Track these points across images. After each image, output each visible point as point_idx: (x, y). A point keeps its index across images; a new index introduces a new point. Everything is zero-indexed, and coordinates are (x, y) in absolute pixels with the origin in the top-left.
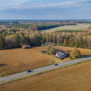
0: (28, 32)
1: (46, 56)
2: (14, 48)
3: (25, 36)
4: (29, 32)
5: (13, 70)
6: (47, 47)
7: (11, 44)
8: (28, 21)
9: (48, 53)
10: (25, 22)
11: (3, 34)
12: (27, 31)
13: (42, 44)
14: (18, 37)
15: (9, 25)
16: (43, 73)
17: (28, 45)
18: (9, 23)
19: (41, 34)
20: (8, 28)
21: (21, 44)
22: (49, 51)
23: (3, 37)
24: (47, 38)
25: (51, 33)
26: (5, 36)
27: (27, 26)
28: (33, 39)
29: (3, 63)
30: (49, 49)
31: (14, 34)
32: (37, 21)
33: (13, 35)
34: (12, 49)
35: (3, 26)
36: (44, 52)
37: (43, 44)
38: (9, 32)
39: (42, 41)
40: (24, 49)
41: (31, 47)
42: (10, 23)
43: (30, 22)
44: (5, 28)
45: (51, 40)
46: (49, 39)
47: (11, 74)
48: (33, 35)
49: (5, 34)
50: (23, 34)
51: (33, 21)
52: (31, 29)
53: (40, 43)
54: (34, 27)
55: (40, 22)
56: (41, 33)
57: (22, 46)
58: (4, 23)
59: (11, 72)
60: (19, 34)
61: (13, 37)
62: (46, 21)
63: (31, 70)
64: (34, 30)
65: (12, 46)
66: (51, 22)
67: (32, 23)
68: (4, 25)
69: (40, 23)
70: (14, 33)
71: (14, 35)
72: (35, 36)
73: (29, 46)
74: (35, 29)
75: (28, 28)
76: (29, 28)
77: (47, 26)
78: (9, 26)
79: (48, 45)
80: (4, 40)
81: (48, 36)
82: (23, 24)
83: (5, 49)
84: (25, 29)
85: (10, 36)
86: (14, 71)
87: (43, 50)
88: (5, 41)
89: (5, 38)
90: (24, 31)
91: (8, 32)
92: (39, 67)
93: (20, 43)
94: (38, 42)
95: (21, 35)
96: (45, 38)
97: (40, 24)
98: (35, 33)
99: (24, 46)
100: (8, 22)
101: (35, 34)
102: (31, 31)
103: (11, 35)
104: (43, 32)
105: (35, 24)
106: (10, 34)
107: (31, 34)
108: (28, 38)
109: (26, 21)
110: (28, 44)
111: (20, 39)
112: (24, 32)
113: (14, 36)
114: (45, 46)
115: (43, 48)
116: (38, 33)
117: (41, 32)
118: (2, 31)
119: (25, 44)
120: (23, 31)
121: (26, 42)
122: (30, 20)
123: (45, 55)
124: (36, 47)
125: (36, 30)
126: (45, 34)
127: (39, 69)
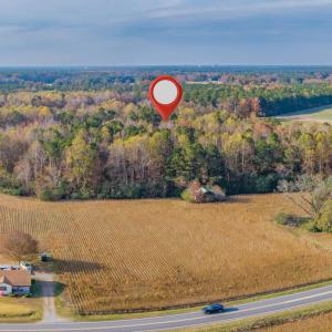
0: (217, 125)
1: (304, 240)
2: (146, 197)
3: (202, 140)
4: (221, 121)
5: (136, 296)
6: (307, 195)
7: (135, 179)
8: (217, 74)
9: (311, 224)
10: (205, 78)
11: (104, 129)
12: (210, 118)
13: (284, 184)
14: (169, 147)
15: (131, 89)
16: (287, 321)
17: (215, 183)
18: (132, 81)
19: (276, 136)
20: (127, 103)
21: (180, 180)
22: (316, 215)
23: (101, 141)
24: (309, 153)
25: (325, 129)
26: (111, 141)
27: (213, 96)
28: (240, 155)
29: (90, 259)
30: (316, 208)
31: (150, 130)
32: (261, 73)
33: (145, 136)
34: (139, 198)
35: (107, 93)
36: (291, 220)
37: (289, 180)
38: (129, 123)
39: (280, 167)
40: (194, 202)
41: (228, 194)
42: (138, 82)
43: (225, 77)
44: (114, 105)
45: (325, 165)
46: (316, 158)
47: (122, 311)
48: (239, 136)
49: (111, 130)
50: (191, 134)
51: (239, 70)
52: (232, 109)
53: (270, 176)
54: (243, 101)
55: (274, 76)
56: (278, 130)
57: (184, 188)
58: (111, 80)
59: (124, 306)
60: (175, 134)
61: (146, 143)
62: (302, 74)
63: (226, 305)
64: (244, 114)
65: (138, 185)
66: (324, 77)
67: (237, 82)
68: (110, 88)
69: (274, 80)
70: (150, 127)
71: (151, 135)
72: (251, 141)
73: (217, 190)
74: (251, 110)
75: (214, 104)
76: (219, 105)
77: (306, 94)
78: (132, 94)
79: (313, 187)
80: (104, 157)
81: (314, 146)
82: (193, 87)
83: (103, 198)
84: (202, 109)
85: (132, 139)
86: (139, 299)
87: (287, 212)
88: (111, 162)
89: (110, 147)
90: (199, 119)
91: (125, 120)
92: (265, 293)
93: (174, 174)
94: (265, 173)
95: (182, 139)
96: (298, 153)
97: (272, 86)
98: (248, 127)
99: (194, 190)
100: (127, 78)
101: (248, 135)
102: (229, 121)
103: (138, 138)
104: (287, 123)
105: (252, 85)
106: (135, 131)
107: (230, 134)
108: (216, 150)
109: (208, 75)
110: (213, 179)
111: (176, 157)
112: (197, 124)
113: (152, 140)
114: (297, 190)
115: (287, 201)
116: (264, 131)
117: (279, 122)
118: (101, 116)
119: (200, 180)
120: (194, 119)
121: (204, 170)
122: (227, 70)
123: (298, 236)
124: (254, 197)
125: (253, 115)
126: (299, 133)
127: (263, 299)
